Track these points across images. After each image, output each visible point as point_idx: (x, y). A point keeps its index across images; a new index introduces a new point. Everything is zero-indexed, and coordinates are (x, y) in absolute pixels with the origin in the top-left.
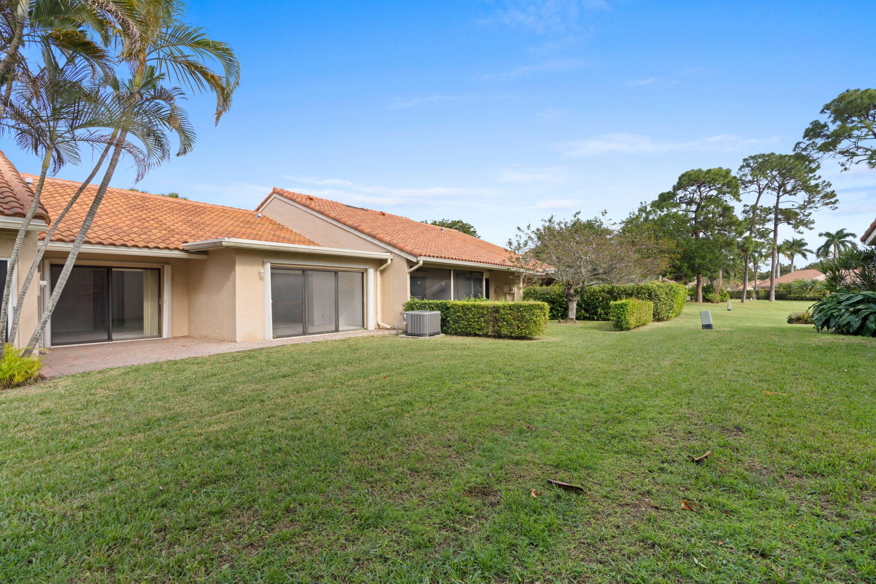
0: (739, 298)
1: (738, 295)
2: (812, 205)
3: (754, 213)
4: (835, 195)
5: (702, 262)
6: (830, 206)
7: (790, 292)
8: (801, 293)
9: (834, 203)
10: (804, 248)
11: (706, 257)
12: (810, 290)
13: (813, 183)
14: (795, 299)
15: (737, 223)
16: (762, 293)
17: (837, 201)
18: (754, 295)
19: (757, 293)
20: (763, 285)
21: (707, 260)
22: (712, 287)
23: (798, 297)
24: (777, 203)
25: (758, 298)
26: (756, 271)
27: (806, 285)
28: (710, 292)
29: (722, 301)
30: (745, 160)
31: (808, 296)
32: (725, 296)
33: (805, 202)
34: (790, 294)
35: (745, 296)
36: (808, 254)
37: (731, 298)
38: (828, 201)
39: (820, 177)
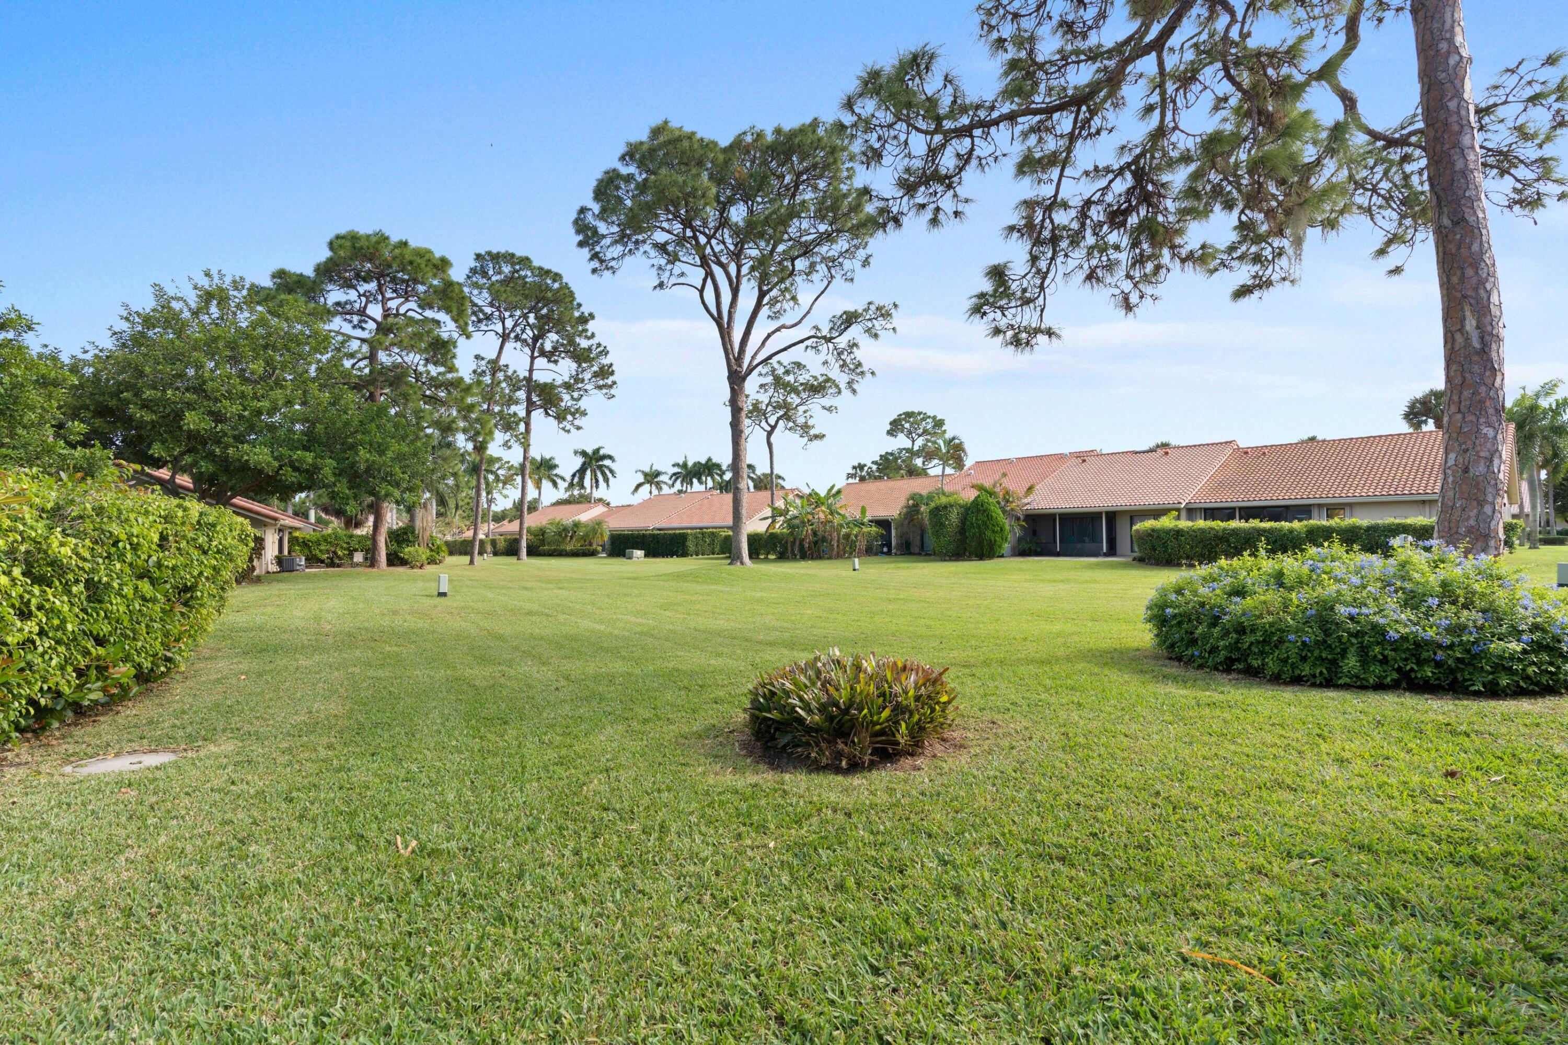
0: (465, 553)
1: (462, 548)
2: (580, 385)
3: (493, 375)
4: (612, 373)
5: (377, 458)
6: (604, 391)
7: (543, 542)
8: (558, 543)
9: (611, 387)
10: (555, 472)
11: (387, 449)
12: (571, 537)
13: (584, 343)
14: (551, 554)
15: (463, 386)
16: (502, 545)
17: (614, 383)
18: (489, 548)
19: (494, 543)
20: (501, 530)
21: (390, 454)
22: (413, 532)
23: (555, 550)
24: (531, 370)
25: (496, 554)
26: (489, 506)
27: (565, 530)
28: (409, 543)
29: (432, 561)
30: (478, 257)
31: (568, 548)
32: (438, 550)
33: (571, 377)
34: (544, 545)
35: (476, 551)
36: (559, 481)
37: (451, 553)
38: (601, 383)
39: (593, 335)
